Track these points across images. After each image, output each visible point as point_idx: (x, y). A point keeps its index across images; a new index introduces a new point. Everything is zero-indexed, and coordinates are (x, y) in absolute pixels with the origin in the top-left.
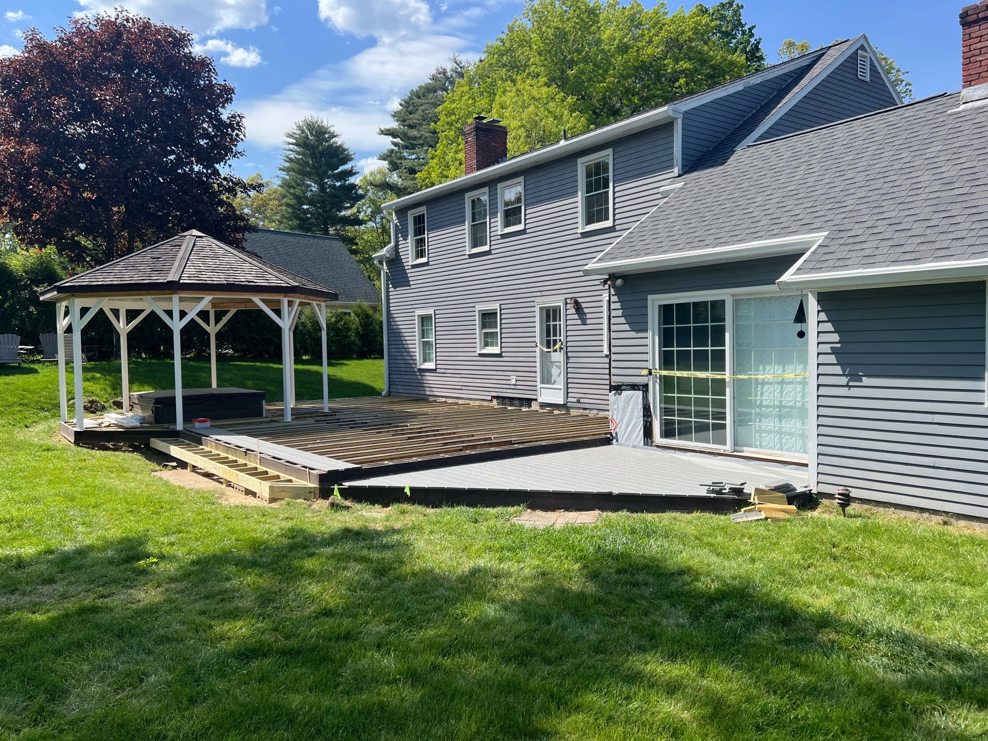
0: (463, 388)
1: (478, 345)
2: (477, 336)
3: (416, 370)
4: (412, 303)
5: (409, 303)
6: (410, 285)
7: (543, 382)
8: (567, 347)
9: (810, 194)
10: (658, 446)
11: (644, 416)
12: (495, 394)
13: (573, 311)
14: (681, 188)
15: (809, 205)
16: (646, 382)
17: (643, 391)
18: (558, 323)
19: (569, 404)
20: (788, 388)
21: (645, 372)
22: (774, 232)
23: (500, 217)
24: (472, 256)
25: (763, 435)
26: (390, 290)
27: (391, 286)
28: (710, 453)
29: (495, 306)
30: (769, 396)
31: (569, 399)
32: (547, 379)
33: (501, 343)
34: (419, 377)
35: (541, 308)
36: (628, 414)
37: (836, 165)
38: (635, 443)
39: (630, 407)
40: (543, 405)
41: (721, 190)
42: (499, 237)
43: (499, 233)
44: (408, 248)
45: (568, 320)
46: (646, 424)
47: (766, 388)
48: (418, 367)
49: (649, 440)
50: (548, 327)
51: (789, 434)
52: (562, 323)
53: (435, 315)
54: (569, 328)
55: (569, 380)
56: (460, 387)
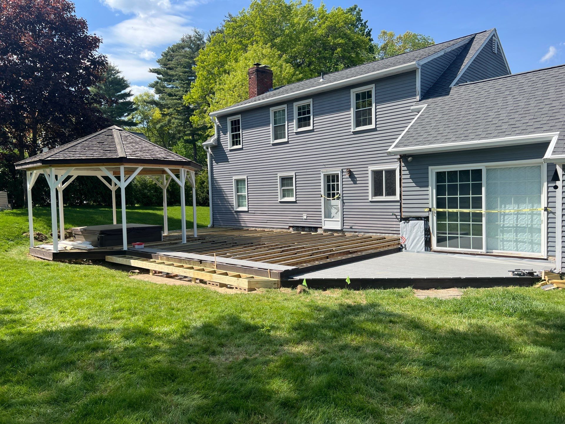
0: (268, 221)
1: (279, 196)
2: (279, 191)
3: (233, 212)
4: (230, 172)
5: (228, 172)
6: (229, 162)
7: (325, 217)
8: (343, 197)
9: (527, 112)
10: (434, 251)
11: (425, 235)
12: (292, 225)
13: (348, 176)
14: (427, 108)
15: (532, 117)
16: (427, 215)
17: (425, 221)
18: (335, 183)
19: (344, 230)
20: (521, 217)
21: (427, 210)
22: (518, 132)
23: (295, 122)
24: (274, 145)
25: (505, 243)
26: (214, 164)
27: (214, 162)
28: (471, 254)
29: (292, 174)
30: (509, 221)
31: (344, 227)
32: (328, 215)
33: (296, 195)
34: (236, 216)
35: (324, 175)
36: (413, 234)
37: (534, 97)
38: (419, 250)
39: (415, 230)
40: (326, 231)
41: (458, 109)
42: (295, 134)
43: (295, 131)
44: (227, 140)
45: (344, 182)
46: (427, 239)
47: (506, 217)
48: (235, 210)
49: (428, 248)
50: (329, 186)
51: (523, 242)
52: (339, 183)
53: (247, 179)
54: (344, 186)
55: (344, 216)
56: (266, 221)
